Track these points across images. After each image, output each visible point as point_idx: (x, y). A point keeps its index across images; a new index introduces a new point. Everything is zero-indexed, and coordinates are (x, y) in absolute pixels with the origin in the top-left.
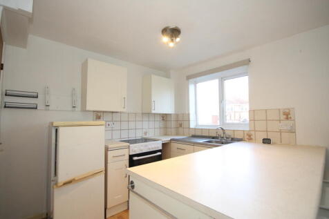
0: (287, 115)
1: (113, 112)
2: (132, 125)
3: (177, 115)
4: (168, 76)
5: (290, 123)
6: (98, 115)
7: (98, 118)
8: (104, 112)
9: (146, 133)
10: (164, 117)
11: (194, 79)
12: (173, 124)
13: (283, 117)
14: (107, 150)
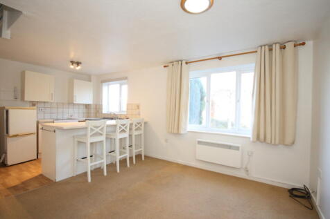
0: (138, 107)
1: (45, 102)
2: (60, 110)
3: (96, 105)
4: (90, 80)
5: (137, 111)
6: (33, 104)
7: (34, 105)
8: (38, 102)
9: (71, 116)
10: (87, 106)
11: (107, 83)
12: (92, 111)
13: (136, 108)
14: (38, 123)
